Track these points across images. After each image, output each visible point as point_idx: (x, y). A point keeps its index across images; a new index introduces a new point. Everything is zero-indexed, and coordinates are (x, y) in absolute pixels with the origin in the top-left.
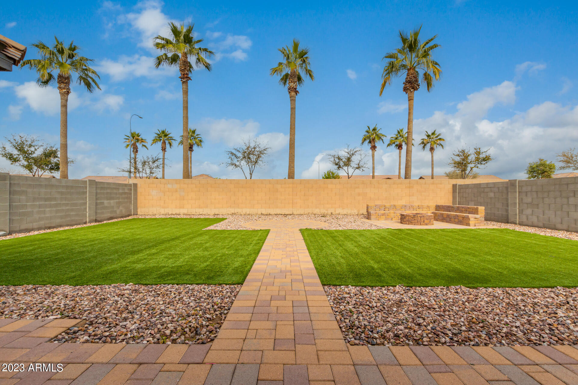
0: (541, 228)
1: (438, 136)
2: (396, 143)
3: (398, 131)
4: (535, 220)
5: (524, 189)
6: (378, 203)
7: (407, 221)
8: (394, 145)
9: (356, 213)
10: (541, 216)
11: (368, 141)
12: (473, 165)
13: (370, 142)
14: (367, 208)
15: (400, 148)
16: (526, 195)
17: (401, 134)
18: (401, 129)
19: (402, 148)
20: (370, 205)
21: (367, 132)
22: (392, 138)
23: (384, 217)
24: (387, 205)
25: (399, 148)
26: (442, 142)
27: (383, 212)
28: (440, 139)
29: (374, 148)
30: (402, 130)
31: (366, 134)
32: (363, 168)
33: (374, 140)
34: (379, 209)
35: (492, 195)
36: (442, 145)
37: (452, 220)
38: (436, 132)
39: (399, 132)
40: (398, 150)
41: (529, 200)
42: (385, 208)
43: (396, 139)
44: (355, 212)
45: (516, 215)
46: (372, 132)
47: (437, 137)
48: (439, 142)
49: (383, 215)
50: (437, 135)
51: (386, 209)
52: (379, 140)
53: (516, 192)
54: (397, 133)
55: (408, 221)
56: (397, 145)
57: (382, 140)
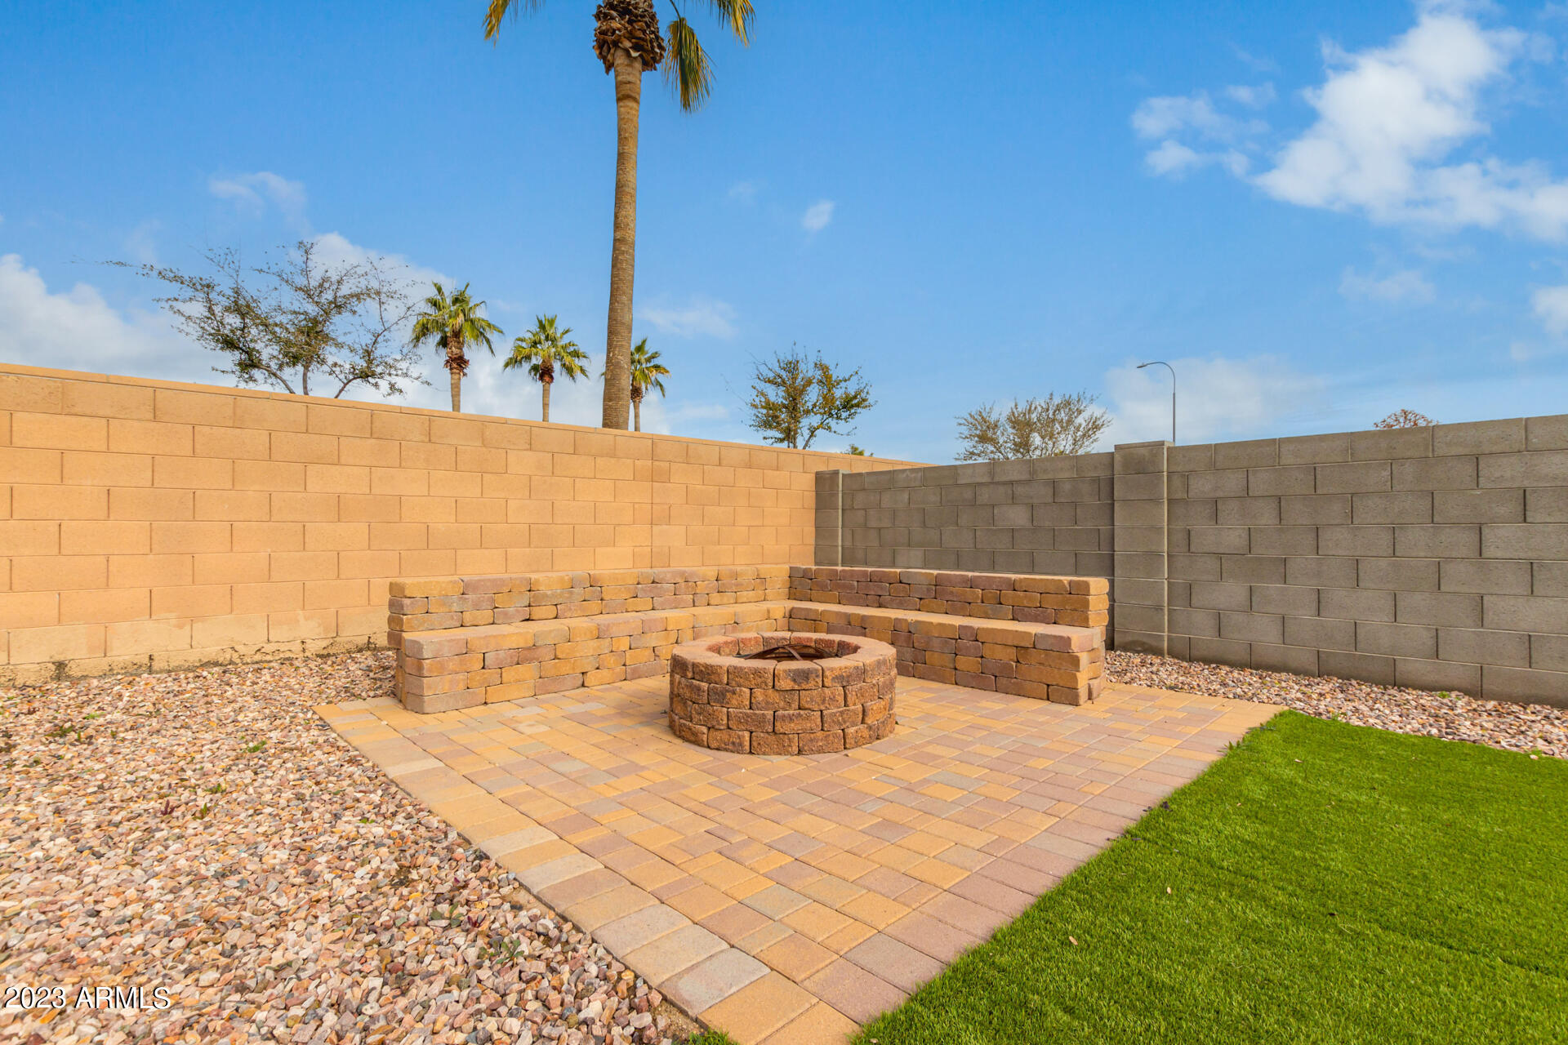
0: (1307, 673)
1: (653, 357)
2: (534, 361)
3: (540, 322)
4: (1265, 634)
5: (1202, 486)
6: (483, 566)
7: (744, 720)
8: (526, 366)
9: (314, 647)
10: (1306, 615)
11: (438, 337)
12: (815, 420)
13: (444, 343)
14: (397, 609)
15: (547, 378)
16: (1215, 517)
17: (550, 333)
18: (550, 316)
19: (552, 378)
20: (412, 582)
21: (435, 304)
22: (522, 340)
23: (528, 671)
24: (548, 580)
25: (541, 378)
26: (661, 378)
27: (514, 633)
28: (657, 367)
29: (458, 363)
30: (552, 322)
31: (430, 310)
32: (394, 379)
33: (457, 334)
34: (487, 614)
35: (1017, 516)
36: (661, 386)
37: (934, 658)
38: (647, 348)
39: (542, 327)
40: (540, 384)
41: (1232, 536)
42: (533, 603)
43: (535, 344)
44: (310, 632)
45: (1158, 608)
46: (453, 308)
47: (648, 360)
48: (654, 375)
49: (524, 655)
50: (649, 355)
51: (537, 612)
52: (476, 338)
53: (1157, 501)
54: (535, 328)
55: (753, 723)
56: (535, 368)
57: (488, 341)
